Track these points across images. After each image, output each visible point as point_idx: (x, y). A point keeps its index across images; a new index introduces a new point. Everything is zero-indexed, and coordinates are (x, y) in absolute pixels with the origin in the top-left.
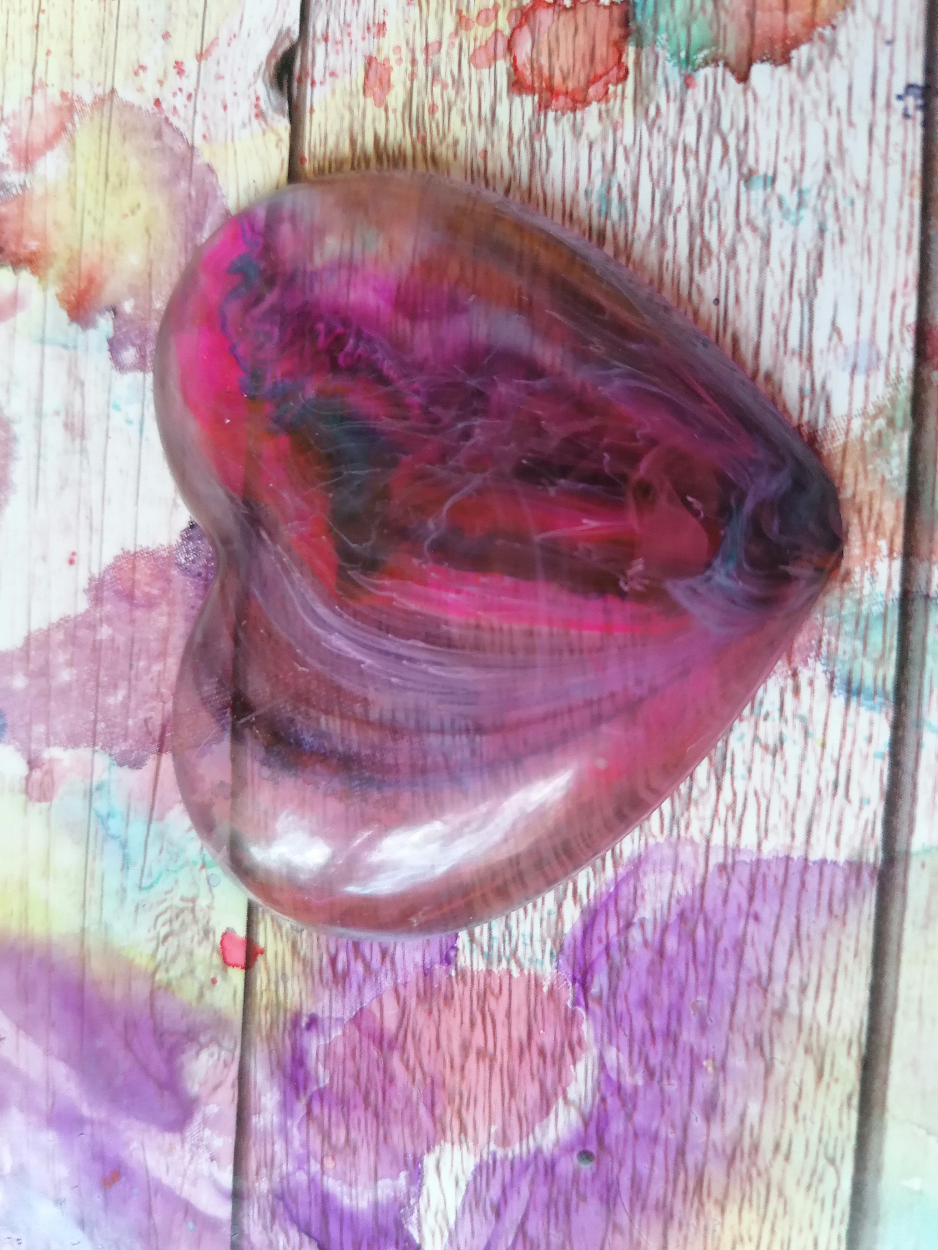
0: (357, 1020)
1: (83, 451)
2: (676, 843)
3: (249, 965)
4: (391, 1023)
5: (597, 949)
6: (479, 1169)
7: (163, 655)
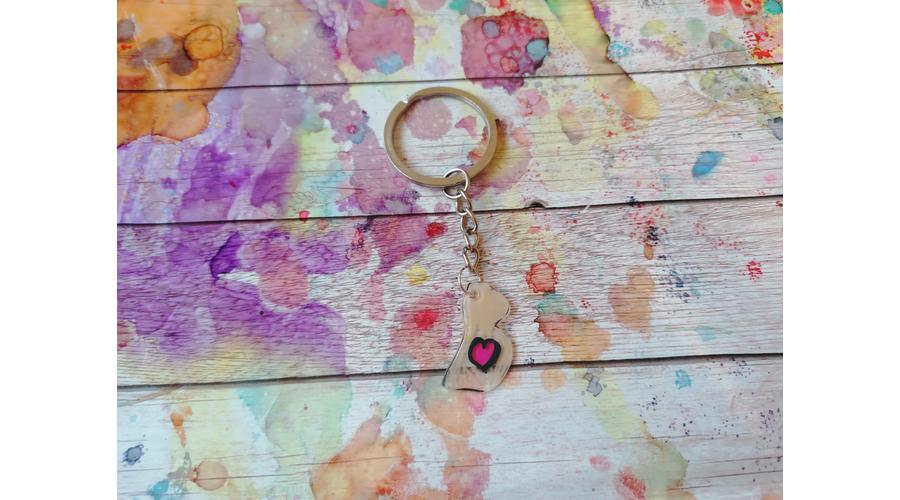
0: (290, 250)
1: (434, 160)
2: (346, 326)
3: (301, 219)
4: (290, 259)
5: (317, 309)
6: (253, 286)
7: (381, 187)
